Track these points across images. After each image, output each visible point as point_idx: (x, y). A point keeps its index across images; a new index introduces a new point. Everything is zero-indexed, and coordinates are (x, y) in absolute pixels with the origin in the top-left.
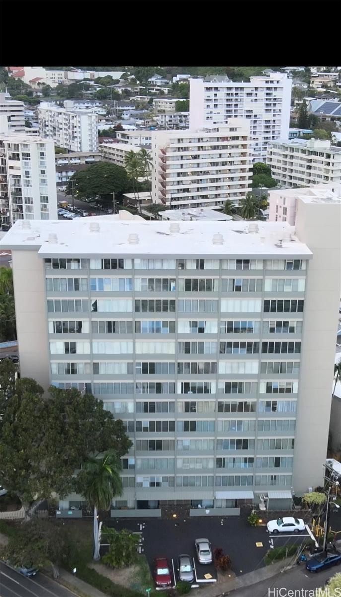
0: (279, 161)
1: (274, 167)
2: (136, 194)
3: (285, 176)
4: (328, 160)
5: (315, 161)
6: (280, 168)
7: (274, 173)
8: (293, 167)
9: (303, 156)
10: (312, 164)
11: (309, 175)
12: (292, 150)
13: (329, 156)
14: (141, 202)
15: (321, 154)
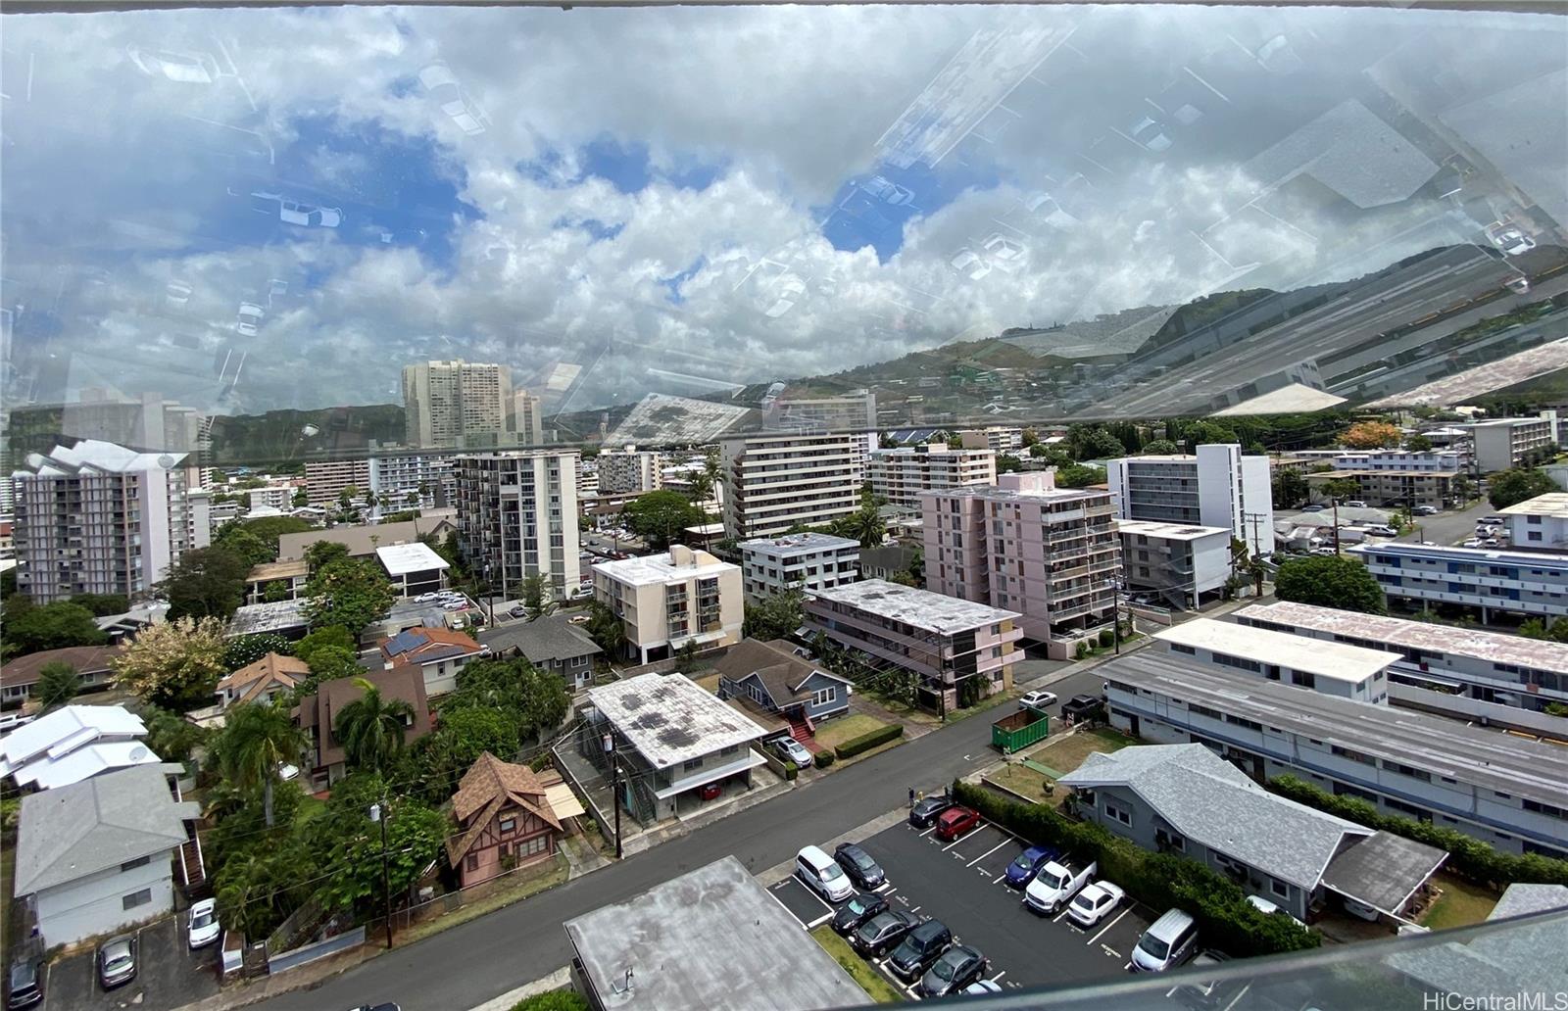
0: (882, 475)
1: (877, 483)
2: (703, 528)
3: (893, 493)
4: (953, 465)
5: (935, 468)
6: (884, 483)
7: (878, 491)
8: (904, 480)
9: (916, 463)
10: (931, 473)
11: (928, 487)
12: (899, 459)
13: (953, 460)
14: (709, 536)
15: (942, 459)
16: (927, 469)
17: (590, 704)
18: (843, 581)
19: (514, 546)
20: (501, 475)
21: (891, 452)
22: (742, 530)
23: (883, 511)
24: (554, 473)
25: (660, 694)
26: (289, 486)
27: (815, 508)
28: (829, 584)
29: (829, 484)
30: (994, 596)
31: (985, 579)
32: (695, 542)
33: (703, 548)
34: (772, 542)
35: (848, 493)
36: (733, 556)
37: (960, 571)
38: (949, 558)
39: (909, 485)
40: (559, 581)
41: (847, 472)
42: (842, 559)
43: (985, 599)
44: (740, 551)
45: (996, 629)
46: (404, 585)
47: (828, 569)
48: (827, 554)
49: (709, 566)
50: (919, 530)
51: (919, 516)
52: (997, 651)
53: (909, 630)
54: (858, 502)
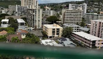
0: (86, 17)
5: (95, 17)
11: (93, 19)
12: (89, 15)
13: (97, 16)
14: (59, 23)
15: (96, 15)
16: (93, 17)
17: (41, 42)
18: (77, 31)
19: (33, 21)
20: (32, 11)
21: (88, 14)
22: (64, 22)
23: (85, 22)
24: (39, 12)
25: (50, 42)
26: (6, 10)
27: (75, 21)
28: (75, 31)
29: (77, 17)
30: (100, 36)
31: (99, 34)
32: (57, 23)
33: (58, 24)
34: (67, 25)
35: (80, 19)
36: (62, 26)
37: (95, 32)
38: (94, 30)
39: (90, 19)
40: (39, 26)
41: (80, 16)
42: (78, 28)
43: (98, 37)
44: (63, 25)
45: (99, 41)
46: (20, 24)
47: (75, 29)
48: (75, 27)
49: (58, 27)
50: (90, 26)
51: (91, 23)
52: (99, 44)
53: (86, 39)
54: (81, 21)
